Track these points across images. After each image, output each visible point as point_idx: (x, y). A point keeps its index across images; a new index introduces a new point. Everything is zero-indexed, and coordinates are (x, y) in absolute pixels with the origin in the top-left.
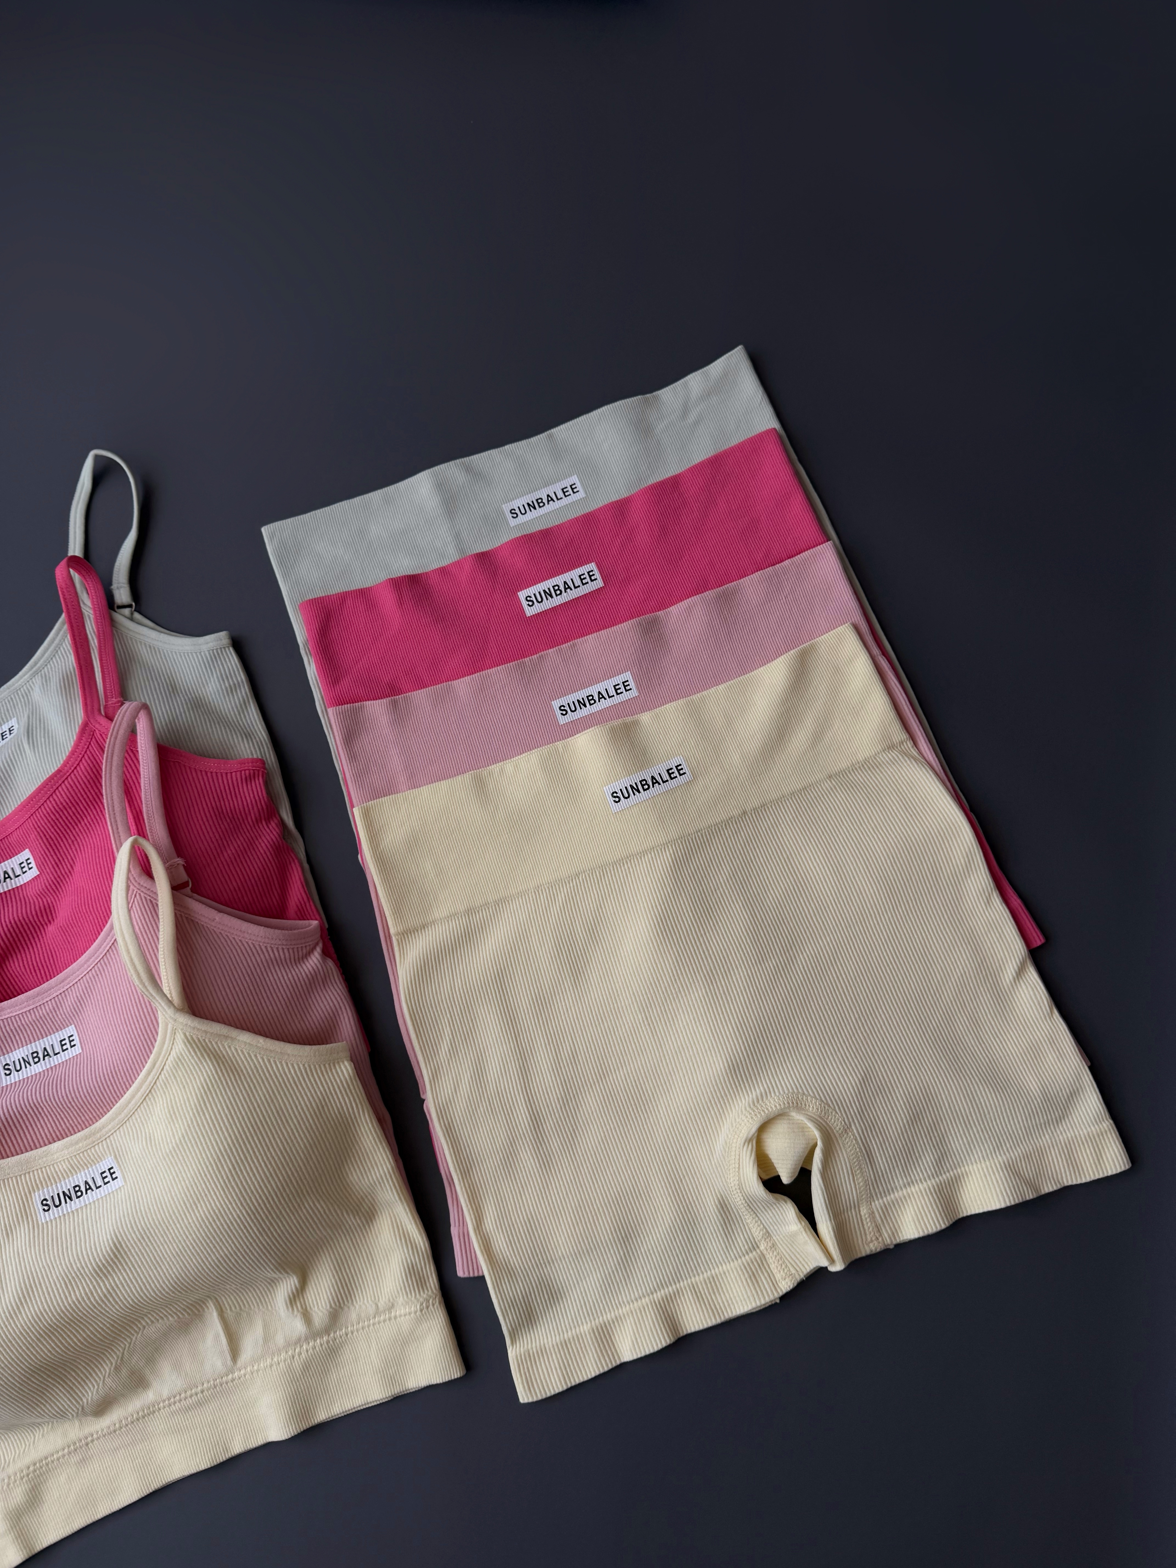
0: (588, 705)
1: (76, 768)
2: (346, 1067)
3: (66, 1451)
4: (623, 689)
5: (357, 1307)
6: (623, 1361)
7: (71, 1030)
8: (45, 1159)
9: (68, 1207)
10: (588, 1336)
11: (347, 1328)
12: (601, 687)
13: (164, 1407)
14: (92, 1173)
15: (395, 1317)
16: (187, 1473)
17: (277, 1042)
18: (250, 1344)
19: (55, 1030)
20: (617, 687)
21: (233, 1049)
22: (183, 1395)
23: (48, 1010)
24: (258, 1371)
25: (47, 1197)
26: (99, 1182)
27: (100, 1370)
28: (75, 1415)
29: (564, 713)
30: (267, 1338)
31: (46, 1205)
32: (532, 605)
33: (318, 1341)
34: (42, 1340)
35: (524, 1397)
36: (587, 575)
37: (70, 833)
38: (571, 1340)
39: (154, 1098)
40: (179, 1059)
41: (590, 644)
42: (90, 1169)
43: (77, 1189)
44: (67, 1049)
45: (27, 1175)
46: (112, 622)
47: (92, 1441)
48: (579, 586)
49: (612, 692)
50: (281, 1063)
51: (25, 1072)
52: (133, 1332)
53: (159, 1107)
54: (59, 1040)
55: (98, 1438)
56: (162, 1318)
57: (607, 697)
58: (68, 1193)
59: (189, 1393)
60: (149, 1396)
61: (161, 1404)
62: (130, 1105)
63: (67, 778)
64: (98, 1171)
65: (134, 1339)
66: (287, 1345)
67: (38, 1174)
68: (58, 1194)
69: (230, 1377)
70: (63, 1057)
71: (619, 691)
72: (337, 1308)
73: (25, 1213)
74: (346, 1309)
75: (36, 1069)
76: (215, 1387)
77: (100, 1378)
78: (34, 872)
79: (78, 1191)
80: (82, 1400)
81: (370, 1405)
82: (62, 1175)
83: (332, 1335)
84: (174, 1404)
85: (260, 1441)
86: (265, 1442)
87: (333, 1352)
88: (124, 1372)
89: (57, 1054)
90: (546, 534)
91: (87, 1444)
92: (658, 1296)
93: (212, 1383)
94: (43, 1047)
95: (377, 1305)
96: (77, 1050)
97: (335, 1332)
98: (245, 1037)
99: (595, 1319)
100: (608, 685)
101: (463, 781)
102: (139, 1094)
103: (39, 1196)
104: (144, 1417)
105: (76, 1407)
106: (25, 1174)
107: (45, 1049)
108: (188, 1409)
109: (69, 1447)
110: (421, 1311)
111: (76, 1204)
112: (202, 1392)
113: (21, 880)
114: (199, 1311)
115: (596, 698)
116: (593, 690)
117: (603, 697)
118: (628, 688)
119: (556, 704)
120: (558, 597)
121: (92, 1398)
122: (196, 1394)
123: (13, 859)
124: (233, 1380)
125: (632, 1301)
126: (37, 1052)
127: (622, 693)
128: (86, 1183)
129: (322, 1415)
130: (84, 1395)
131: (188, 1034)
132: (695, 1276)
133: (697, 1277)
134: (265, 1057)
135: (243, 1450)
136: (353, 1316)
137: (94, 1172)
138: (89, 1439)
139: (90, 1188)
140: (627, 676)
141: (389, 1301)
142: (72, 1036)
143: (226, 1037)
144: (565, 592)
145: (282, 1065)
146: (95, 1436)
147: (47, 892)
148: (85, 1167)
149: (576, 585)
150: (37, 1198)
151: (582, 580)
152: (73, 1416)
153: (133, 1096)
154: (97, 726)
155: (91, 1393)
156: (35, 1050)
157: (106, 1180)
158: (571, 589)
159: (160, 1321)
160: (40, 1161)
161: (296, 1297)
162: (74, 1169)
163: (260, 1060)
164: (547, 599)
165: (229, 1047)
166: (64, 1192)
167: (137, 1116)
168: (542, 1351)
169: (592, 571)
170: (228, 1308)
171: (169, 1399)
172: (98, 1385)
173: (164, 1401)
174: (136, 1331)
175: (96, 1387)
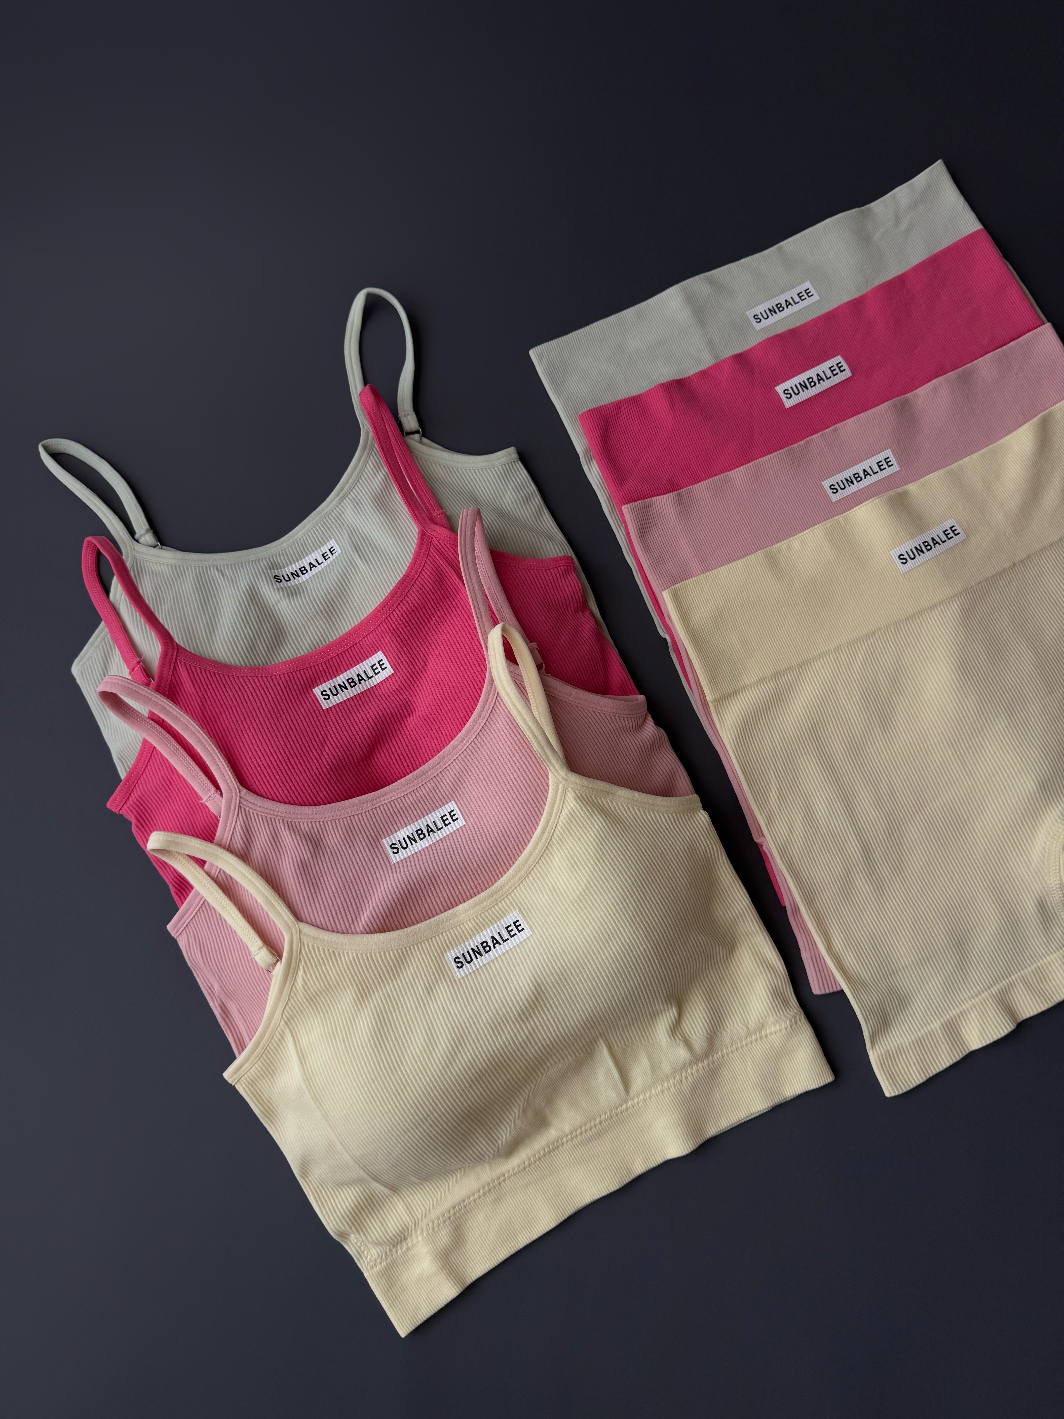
0: (855, 482)
1: (421, 572)
2: (702, 815)
3: (481, 1192)
4: (885, 466)
5: (729, 1031)
6: (971, 1050)
7: (452, 806)
8: (451, 921)
9: (480, 962)
10: (939, 1032)
11: (722, 1051)
12: (865, 465)
13: (567, 1141)
14: (499, 927)
15: (766, 1036)
16: (597, 1196)
17: (649, 795)
18: (639, 1075)
19: (435, 808)
20: (880, 464)
21: (614, 803)
22: (583, 1129)
23: (428, 790)
24: (650, 1097)
25: (458, 955)
26: (506, 936)
27: (510, 1113)
28: (491, 1156)
29: (835, 491)
30: (654, 1067)
31: (459, 962)
32: (790, 398)
33: (700, 1065)
34: (473, 1085)
35: (889, 1091)
36: (835, 367)
37: (421, 633)
38: (925, 1037)
39: (551, 854)
40: (572, 815)
41: (850, 426)
42: (495, 925)
43: (485, 944)
44: (450, 823)
45: (437, 937)
46: (408, 448)
47: (504, 1180)
48: (830, 377)
49: (876, 468)
50: (653, 813)
51: (411, 849)
52: (539, 1074)
53: (558, 860)
54: (440, 816)
55: (510, 1177)
56: (563, 1058)
57: (872, 473)
58: (477, 950)
59: (588, 1126)
60: (552, 1133)
61: (564, 1139)
62: (529, 862)
63: (415, 582)
64: (502, 925)
65: (539, 1080)
66: (675, 1071)
67: (447, 935)
68: (468, 952)
69: (624, 1106)
70: (446, 831)
71: (882, 467)
72: (713, 1034)
73: (441, 971)
74: (719, 1034)
75: (422, 845)
76: (612, 1118)
77: (510, 1120)
78: (389, 671)
79: (486, 947)
80: (497, 1142)
81: (753, 1117)
82: (469, 933)
83: (711, 1058)
84: (576, 1138)
85: (659, 1160)
86: (664, 1160)
87: (713, 1074)
88: (530, 1113)
89: (440, 829)
90: (793, 334)
91: (500, 1184)
92: (995, 990)
93: (608, 1113)
94: (426, 825)
95: (747, 1027)
96: (461, 822)
97: (713, 1056)
98: (623, 793)
99: (942, 1017)
100: (871, 463)
101: (756, 559)
102: (537, 851)
103: (451, 955)
104: (549, 1153)
105: (492, 1149)
106: (435, 937)
107: (428, 826)
108: (590, 1140)
109: (484, 1188)
110: (791, 1026)
111: (486, 958)
112: (601, 1123)
113: (374, 680)
114: (591, 1050)
115: (862, 475)
116: (859, 469)
117: (868, 474)
118: (890, 464)
119: (826, 484)
120: (813, 388)
121: (506, 1139)
122: (595, 1126)
123: (364, 662)
124: (627, 1109)
125: (973, 997)
126: (421, 830)
127: (885, 468)
128: (493, 938)
129: (712, 1131)
130: (499, 1138)
131: (577, 792)
132: (1023, 970)
133: (1025, 970)
134: (641, 809)
135: (645, 1170)
136: (727, 1039)
137: (499, 928)
138: (502, 1179)
139: (498, 942)
140: (888, 453)
141: (759, 1021)
142: (453, 811)
143: (608, 793)
144: (819, 383)
145: (655, 815)
146: (506, 1175)
147: (404, 688)
148: (490, 924)
149: (828, 376)
150: (450, 956)
151: (832, 371)
152: (490, 1158)
153: (531, 854)
154: (434, 533)
155: (505, 1135)
156: (419, 828)
157: (512, 933)
158: (824, 381)
159: (561, 1060)
160: (448, 923)
161: (676, 1028)
162: (480, 928)
163: (638, 812)
164: (803, 391)
165: (611, 802)
166: (472, 949)
167: (536, 871)
168: (900, 1050)
169: (840, 363)
170: (615, 1045)
171: (571, 1133)
172: (510, 1127)
173: (567, 1136)
174: (541, 1073)
175: (509, 1129)
